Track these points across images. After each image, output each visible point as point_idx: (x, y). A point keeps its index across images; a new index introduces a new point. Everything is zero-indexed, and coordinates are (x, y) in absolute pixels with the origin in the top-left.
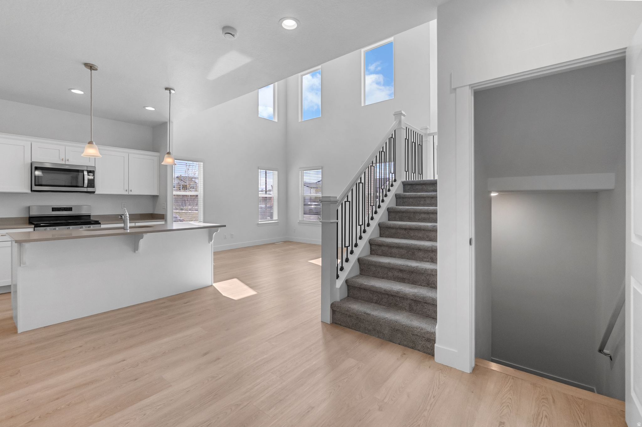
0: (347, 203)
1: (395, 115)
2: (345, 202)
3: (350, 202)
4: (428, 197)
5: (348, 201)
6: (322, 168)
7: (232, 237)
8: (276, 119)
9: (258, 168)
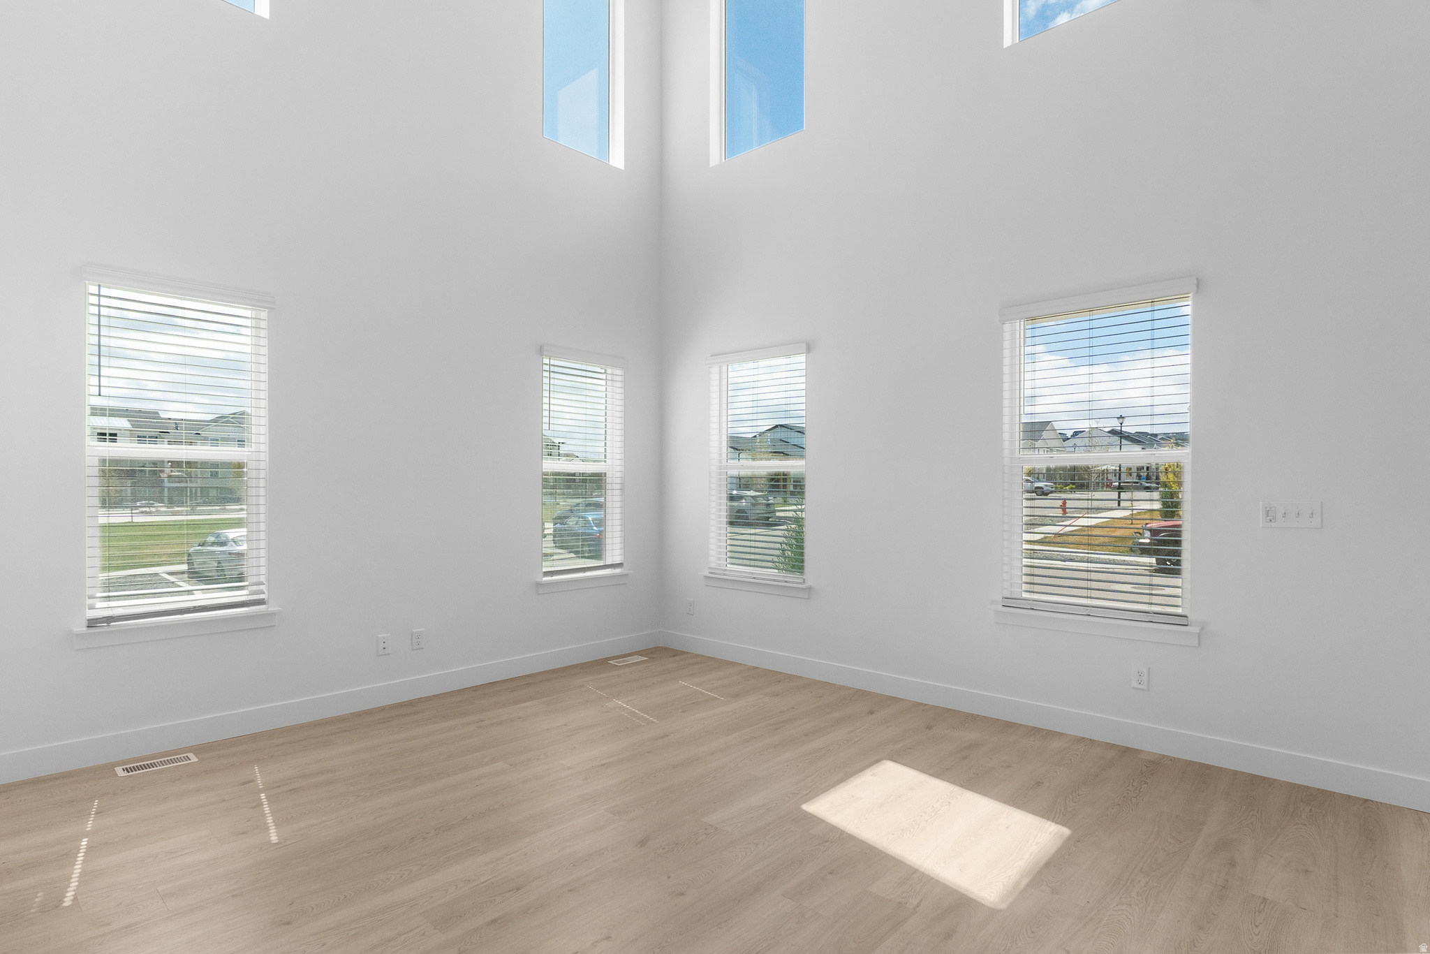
6: (809, 349)
7: (418, 647)
8: (617, 159)
9: (541, 351)
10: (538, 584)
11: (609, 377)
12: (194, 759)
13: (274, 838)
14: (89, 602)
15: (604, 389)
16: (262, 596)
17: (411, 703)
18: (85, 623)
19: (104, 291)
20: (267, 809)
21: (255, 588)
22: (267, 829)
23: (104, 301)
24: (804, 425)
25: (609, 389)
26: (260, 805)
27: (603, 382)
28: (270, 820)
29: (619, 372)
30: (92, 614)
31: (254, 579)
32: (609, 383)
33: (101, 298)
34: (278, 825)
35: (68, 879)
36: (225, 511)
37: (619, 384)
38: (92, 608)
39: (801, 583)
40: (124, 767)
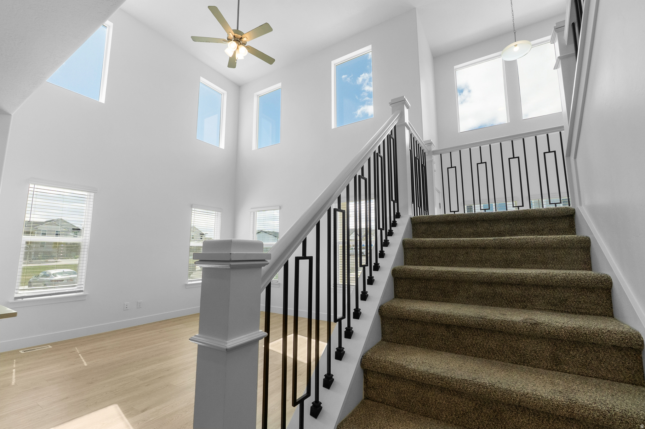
0: (304, 264)
1: (393, 105)
2: (297, 259)
3: (311, 259)
4: (474, 247)
5: (304, 257)
6: (280, 208)
7: (139, 307)
8: (222, 146)
9: (192, 206)
10: (187, 285)
11: (216, 215)
12: (50, 347)
13: (86, 364)
14: (16, 291)
15: (214, 219)
16: (82, 289)
17: (135, 327)
18: (14, 299)
19: (36, 186)
20: (82, 358)
21: (79, 286)
22: (83, 363)
23: (35, 190)
24: (278, 232)
25: (216, 219)
26: (80, 357)
27: (214, 216)
28: (83, 360)
29: (219, 213)
30: (16, 295)
31: (79, 283)
32: (216, 217)
33: (35, 189)
34: (86, 361)
35: (11, 379)
36: (47, 262)
37: (219, 217)
38: (17, 293)
39: (276, 282)
40: (23, 350)
